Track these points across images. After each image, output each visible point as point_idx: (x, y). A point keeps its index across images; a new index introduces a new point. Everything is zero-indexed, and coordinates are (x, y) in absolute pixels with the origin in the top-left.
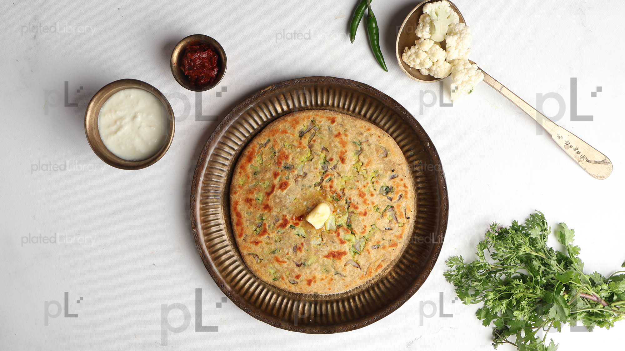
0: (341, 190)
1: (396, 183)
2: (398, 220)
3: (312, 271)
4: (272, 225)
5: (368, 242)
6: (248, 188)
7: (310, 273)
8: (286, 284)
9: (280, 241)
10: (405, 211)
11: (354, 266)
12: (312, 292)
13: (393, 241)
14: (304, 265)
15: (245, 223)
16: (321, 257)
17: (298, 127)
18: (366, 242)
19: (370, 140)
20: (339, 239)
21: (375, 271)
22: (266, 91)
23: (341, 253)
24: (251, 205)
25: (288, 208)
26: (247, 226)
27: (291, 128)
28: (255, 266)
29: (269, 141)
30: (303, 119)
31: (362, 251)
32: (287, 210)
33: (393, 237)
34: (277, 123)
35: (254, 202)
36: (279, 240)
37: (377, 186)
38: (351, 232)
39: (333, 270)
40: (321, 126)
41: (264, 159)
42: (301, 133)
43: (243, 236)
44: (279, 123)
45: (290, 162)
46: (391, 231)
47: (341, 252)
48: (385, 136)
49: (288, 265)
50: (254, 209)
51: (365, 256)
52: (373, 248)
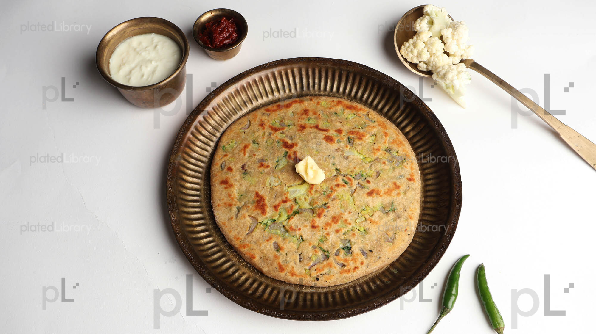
1: (357, 256)
2: (314, 267)
3: (238, 182)
7: (235, 181)
8: (220, 160)
10: (325, 274)
11: (250, 226)
13: (287, 266)
14: (244, 173)
15: (281, 112)
16: (257, 188)
17: (395, 146)
19: (400, 220)
20: (280, 203)
23: (264, 208)
24: (302, 114)
26: (279, 114)
27: (391, 140)
32: (304, 146)
33: (292, 264)
35: (306, 117)
36: (269, 144)
37: (350, 235)
38: (290, 214)
40: (402, 168)
42: (390, 150)
43: (267, 112)
45: (356, 142)
46: (299, 260)
48: (408, 236)
49: (242, 157)
50: (298, 117)
51: (263, 236)
52: (274, 243)
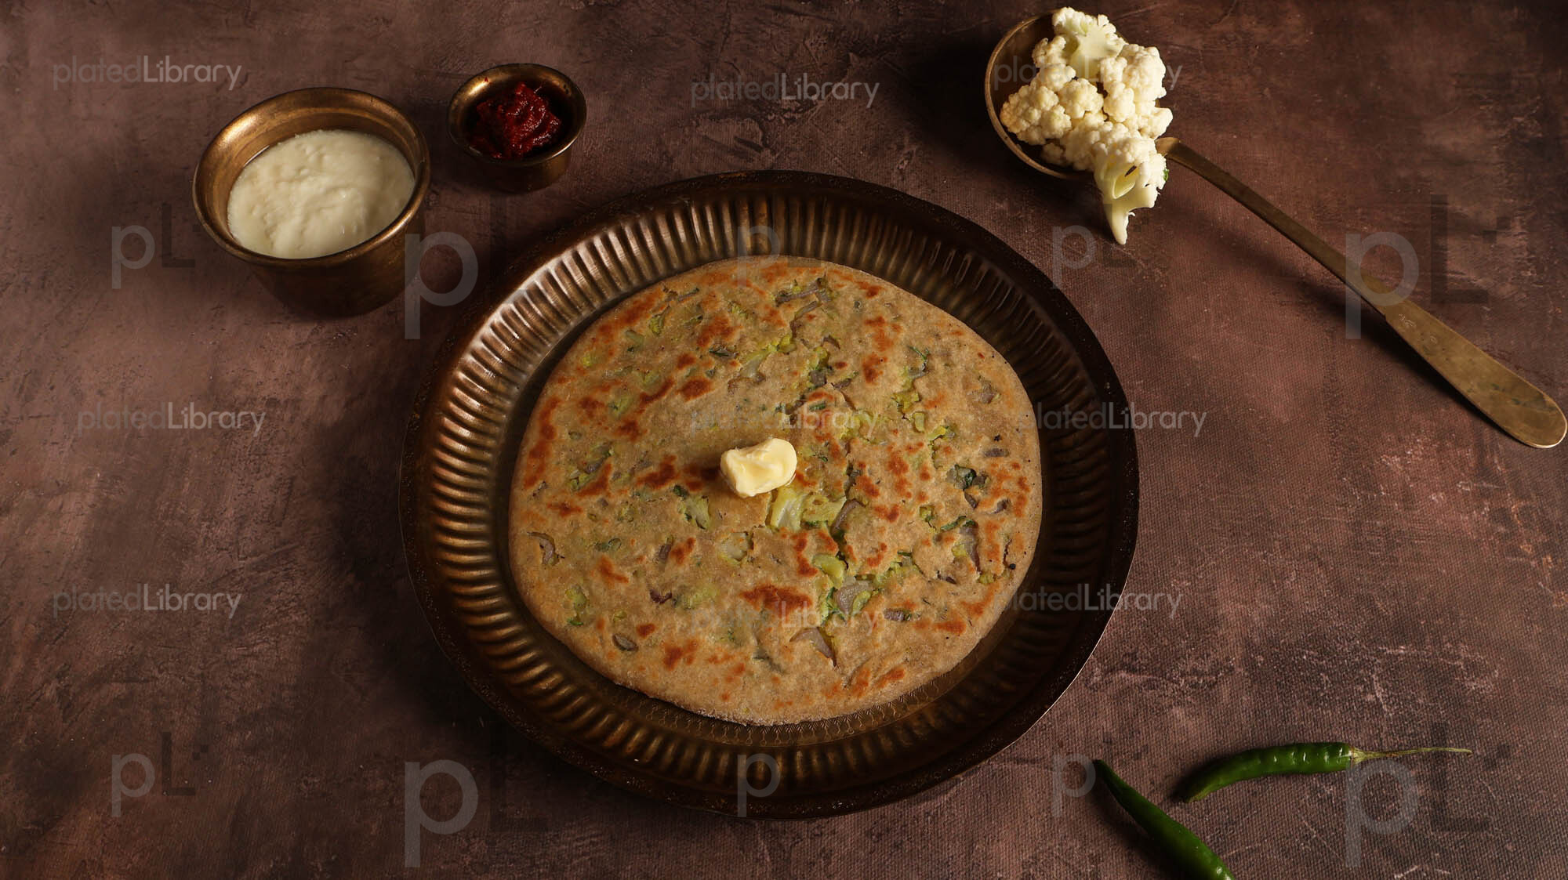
0: (844, 438)
1: (997, 469)
2: (981, 561)
3: (690, 625)
4: (626, 475)
5: (878, 596)
6: (600, 376)
7: (683, 631)
9: (630, 521)
10: (1007, 547)
13: (954, 613)
14: (676, 602)
16: (731, 590)
17: (780, 282)
18: (875, 593)
20: (799, 558)
21: (875, 686)
23: (792, 597)
24: (591, 415)
25: (685, 442)
26: (558, 463)
28: (533, 571)
29: (697, 290)
30: (800, 271)
31: (856, 613)
32: (682, 445)
33: (953, 603)
35: (602, 410)
36: (629, 518)
39: (753, 641)
41: (669, 325)
43: (536, 485)
45: (732, 343)
46: (953, 585)
47: (794, 594)
51: (859, 632)
52: (888, 616)
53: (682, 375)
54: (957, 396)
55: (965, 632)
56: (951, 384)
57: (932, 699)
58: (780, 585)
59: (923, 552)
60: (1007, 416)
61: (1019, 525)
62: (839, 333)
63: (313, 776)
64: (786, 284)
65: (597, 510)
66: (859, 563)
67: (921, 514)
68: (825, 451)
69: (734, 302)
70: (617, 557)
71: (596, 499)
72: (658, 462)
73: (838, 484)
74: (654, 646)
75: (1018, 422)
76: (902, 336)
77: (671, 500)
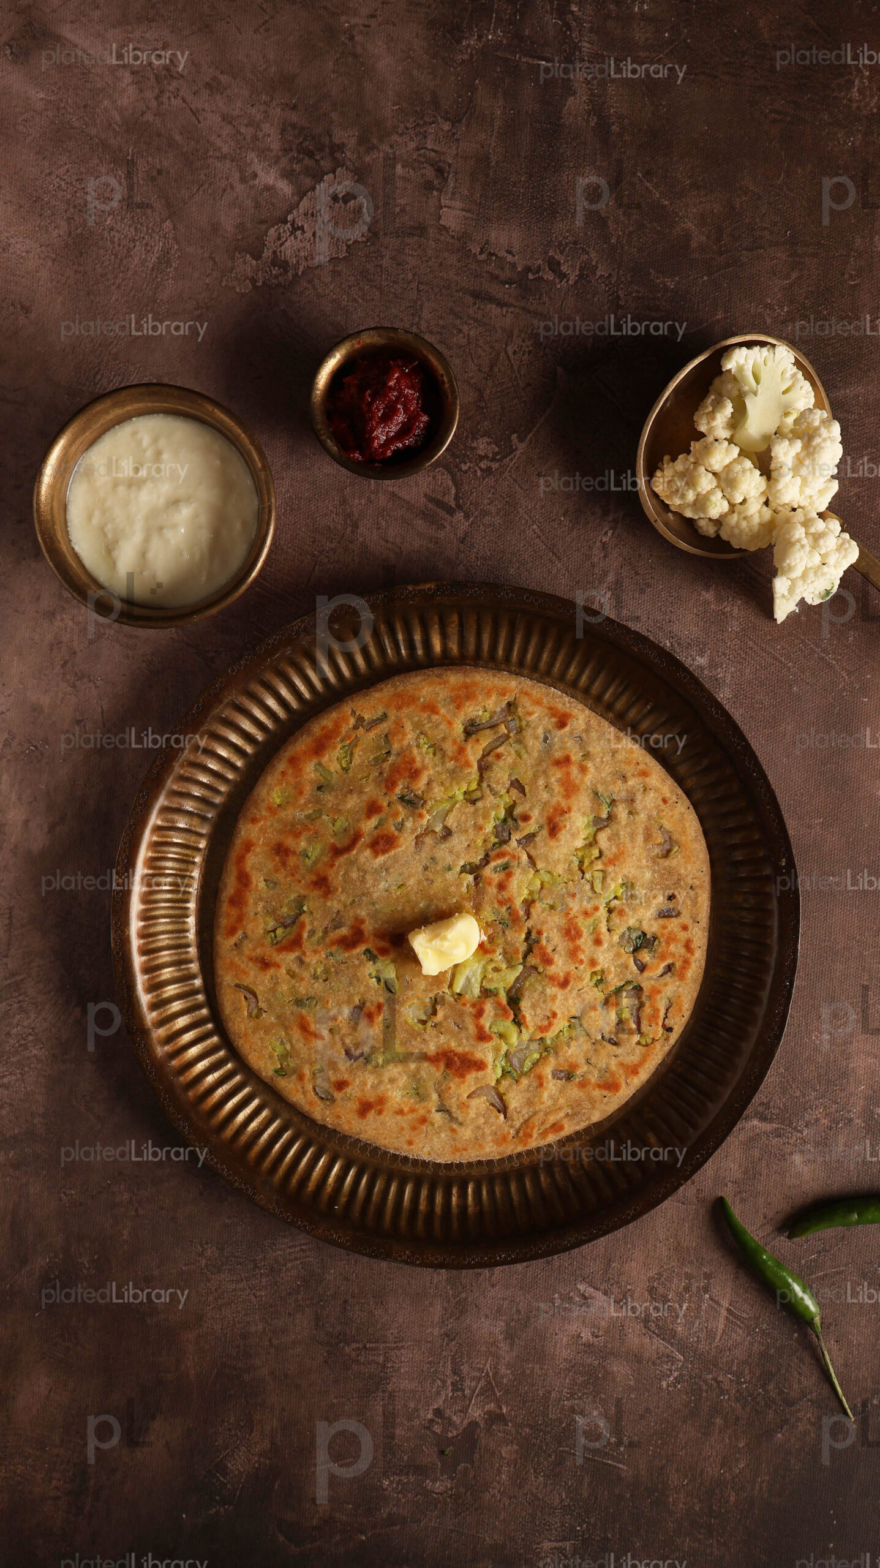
0: (525, 901)
1: (667, 931)
2: (642, 1024)
3: (381, 1082)
4: (320, 934)
5: (547, 1057)
6: (290, 817)
7: (374, 1087)
8: (304, 1093)
9: (325, 981)
10: (667, 1010)
11: (492, 1104)
12: (361, 1136)
13: (613, 1074)
14: (367, 1061)
15: (254, 906)
16: (416, 1053)
17: (468, 707)
18: (544, 1054)
19: (638, 802)
20: (478, 1025)
21: (539, 1134)
22: (420, 591)
23: (470, 1061)
24: (284, 864)
25: (374, 904)
26: (256, 914)
27: (449, 704)
28: (239, 1023)
29: (385, 716)
30: (488, 694)
31: (527, 1072)
32: (371, 907)
33: (613, 1063)
34: (419, 678)
35: (295, 858)
36: (324, 977)
37: (618, 921)
38: (512, 1017)
39: (435, 1096)
40: (528, 725)
41: (357, 760)
42: (472, 725)
43: (236, 936)
44: (424, 680)
45: (419, 789)
46: (614, 1047)
47: (471, 1058)
48: (678, 805)
49: (325, 1046)
50: (286, 877)
51: (528, 1090)
52: (554, 1076)
53: (369, 826)
54: (636, 851)
55: (621, 1091)
56: (632, 836)
57: (588, 1138)
58: (460, 1050)
59: (590, 1017)
60: (682, 871)
61: (680, 989)
62: (526, 778)
63: (70, 1189)
64: (474, 710)
65: (295, 967)
66: (532, 1029)
67: (591, 980)
68: (506, 915)
69: (422, 733)
70: (314, 1014)
71: (292, 956)
72: (349, 923)
73: (517, 951)
74: (349, 1099)
75: (693, 878)
76: (588, 779)
77: (362, 963)
